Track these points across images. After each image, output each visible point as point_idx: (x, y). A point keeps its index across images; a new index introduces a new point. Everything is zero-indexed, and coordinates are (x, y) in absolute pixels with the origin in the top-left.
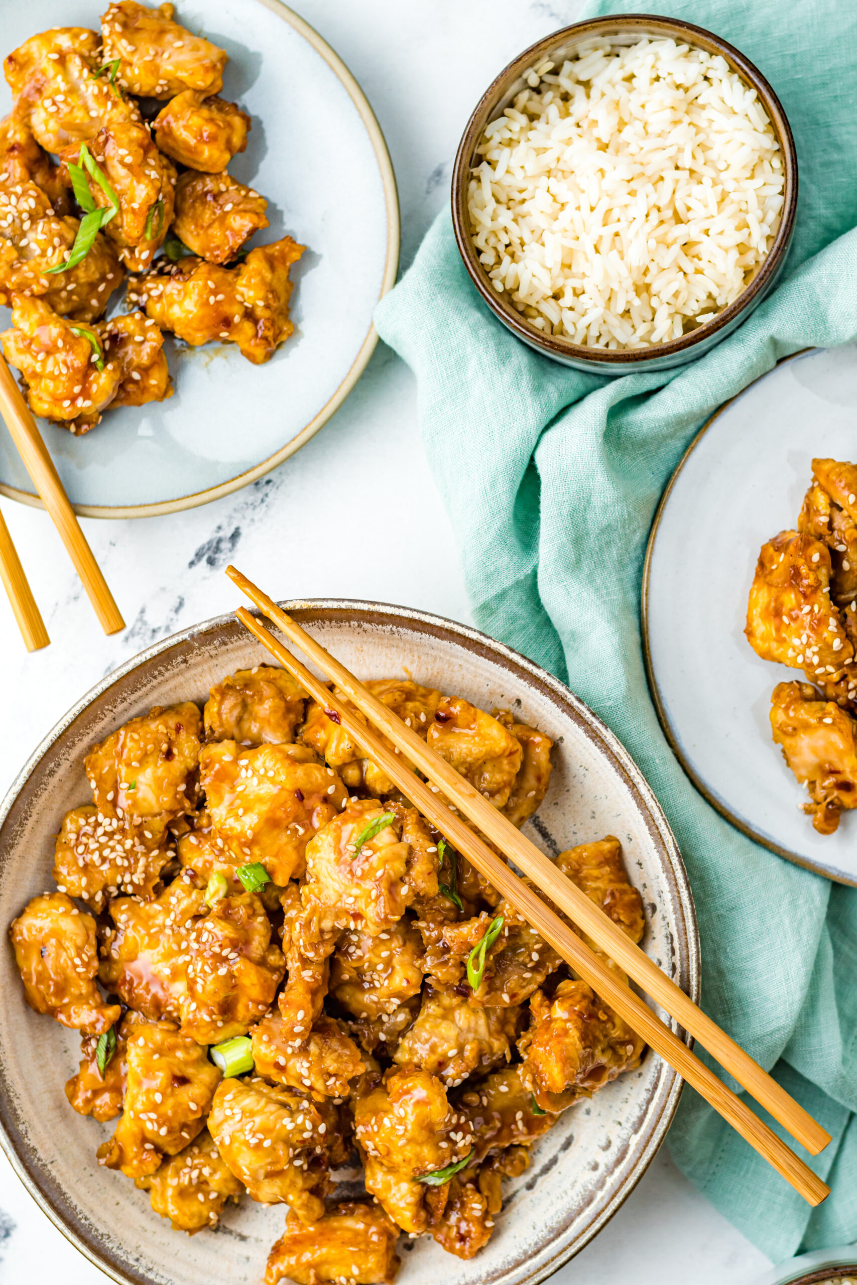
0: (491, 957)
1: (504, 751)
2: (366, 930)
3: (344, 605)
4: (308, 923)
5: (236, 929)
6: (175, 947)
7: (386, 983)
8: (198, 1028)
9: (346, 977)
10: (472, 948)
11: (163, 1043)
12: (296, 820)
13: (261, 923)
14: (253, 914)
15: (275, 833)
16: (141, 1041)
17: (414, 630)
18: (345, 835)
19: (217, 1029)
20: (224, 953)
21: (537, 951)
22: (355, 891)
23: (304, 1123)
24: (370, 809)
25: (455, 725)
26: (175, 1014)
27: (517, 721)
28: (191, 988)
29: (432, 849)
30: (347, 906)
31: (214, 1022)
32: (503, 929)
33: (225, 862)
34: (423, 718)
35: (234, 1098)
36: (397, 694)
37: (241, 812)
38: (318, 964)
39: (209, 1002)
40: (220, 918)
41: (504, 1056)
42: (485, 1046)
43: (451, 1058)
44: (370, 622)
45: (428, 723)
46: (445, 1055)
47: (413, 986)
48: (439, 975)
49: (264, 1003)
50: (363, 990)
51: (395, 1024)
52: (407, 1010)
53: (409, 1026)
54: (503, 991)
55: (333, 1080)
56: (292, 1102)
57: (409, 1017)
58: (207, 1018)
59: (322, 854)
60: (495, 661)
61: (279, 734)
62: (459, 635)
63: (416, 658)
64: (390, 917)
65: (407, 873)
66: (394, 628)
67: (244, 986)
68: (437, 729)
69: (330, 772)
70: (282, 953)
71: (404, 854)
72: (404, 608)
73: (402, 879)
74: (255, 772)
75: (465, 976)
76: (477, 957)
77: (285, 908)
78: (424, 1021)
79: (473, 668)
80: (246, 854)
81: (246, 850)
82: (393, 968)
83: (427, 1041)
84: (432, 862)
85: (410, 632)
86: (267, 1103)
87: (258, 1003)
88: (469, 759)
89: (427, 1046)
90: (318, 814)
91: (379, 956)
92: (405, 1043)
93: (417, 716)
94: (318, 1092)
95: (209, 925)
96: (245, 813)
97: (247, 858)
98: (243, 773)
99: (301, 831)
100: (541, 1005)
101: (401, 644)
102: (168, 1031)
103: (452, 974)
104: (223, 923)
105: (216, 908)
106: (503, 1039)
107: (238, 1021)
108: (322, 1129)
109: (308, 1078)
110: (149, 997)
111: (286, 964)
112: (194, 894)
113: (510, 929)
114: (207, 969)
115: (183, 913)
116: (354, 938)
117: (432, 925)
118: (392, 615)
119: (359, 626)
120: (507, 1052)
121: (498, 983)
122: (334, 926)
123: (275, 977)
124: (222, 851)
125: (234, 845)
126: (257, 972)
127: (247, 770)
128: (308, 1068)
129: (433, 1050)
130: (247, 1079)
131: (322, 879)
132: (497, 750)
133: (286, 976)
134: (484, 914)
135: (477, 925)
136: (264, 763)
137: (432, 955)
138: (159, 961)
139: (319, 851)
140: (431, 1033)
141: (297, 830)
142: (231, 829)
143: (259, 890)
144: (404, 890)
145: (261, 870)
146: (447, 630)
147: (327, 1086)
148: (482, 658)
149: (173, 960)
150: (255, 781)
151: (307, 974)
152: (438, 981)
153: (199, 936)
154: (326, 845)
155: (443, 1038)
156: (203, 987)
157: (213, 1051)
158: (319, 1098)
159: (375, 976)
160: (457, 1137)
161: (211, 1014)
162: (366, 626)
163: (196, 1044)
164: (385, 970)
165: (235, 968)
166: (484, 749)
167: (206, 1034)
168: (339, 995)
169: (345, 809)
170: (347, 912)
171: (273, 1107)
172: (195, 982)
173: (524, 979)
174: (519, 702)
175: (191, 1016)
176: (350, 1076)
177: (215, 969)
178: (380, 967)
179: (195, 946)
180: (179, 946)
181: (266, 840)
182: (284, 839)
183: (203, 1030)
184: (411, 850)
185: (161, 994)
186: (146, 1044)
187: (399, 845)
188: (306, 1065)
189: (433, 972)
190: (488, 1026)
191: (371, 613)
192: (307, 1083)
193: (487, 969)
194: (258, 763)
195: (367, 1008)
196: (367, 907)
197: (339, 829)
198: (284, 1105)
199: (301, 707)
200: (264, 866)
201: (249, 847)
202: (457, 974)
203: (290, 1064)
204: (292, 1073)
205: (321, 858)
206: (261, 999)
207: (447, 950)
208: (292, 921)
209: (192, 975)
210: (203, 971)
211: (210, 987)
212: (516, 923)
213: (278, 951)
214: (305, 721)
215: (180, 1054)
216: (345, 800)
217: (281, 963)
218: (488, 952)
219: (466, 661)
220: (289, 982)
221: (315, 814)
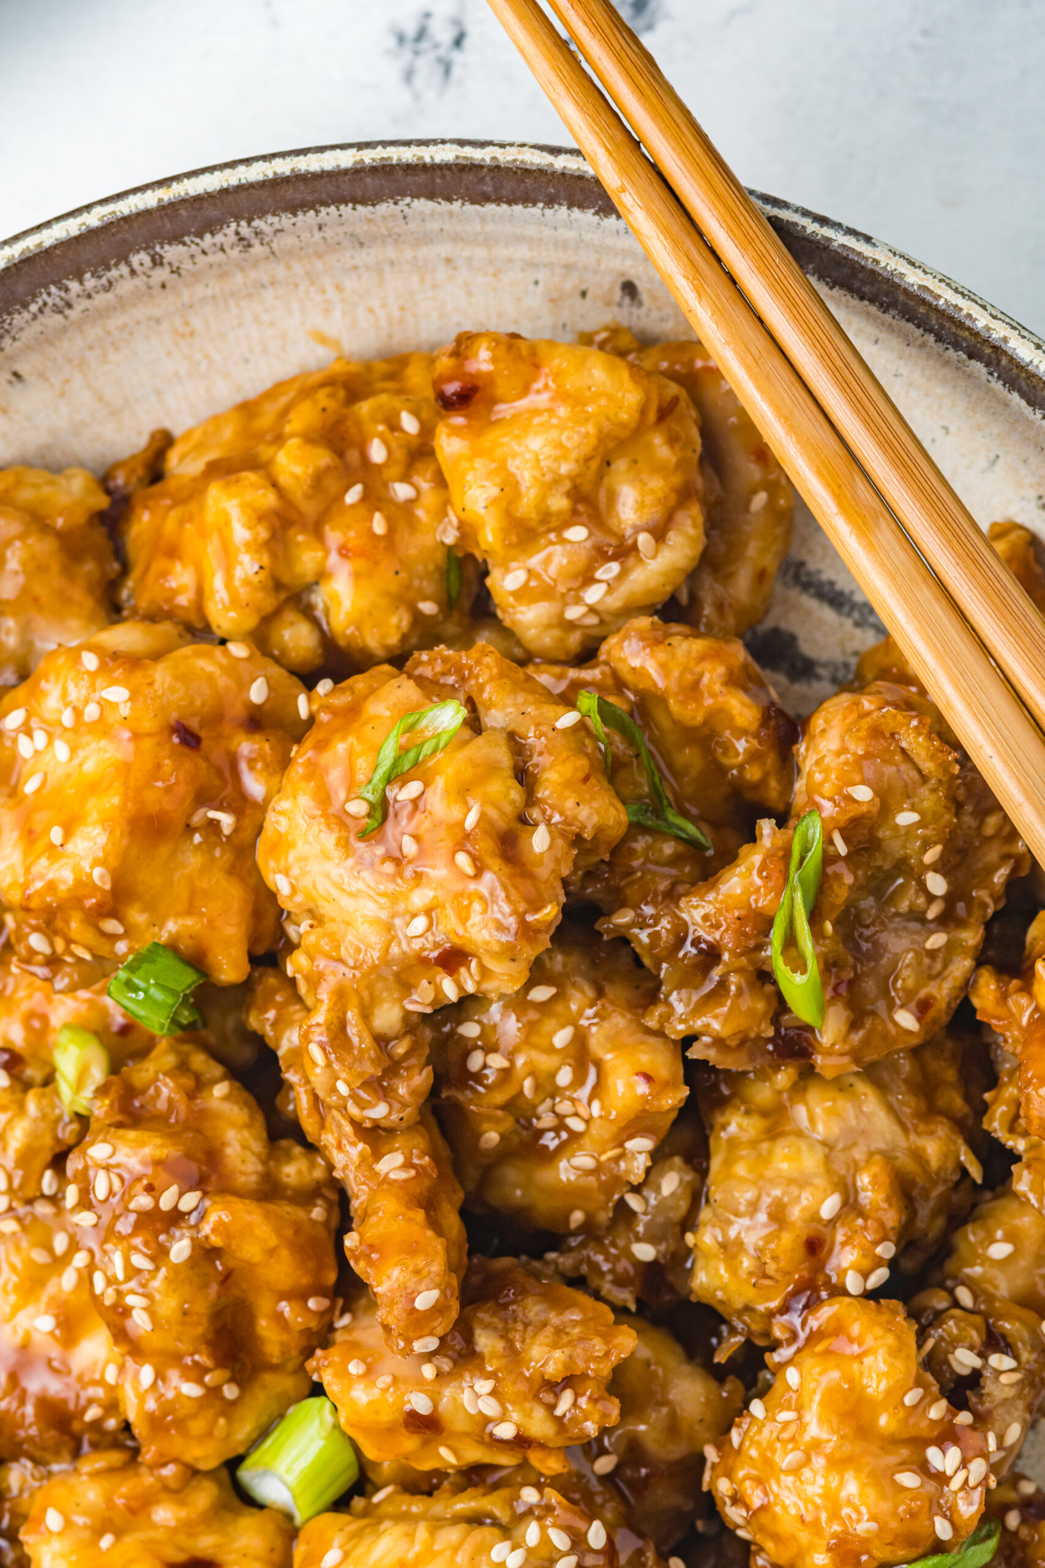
0: (828, 927)
1: (643, 411)
2: (487, 986)
3: (93, 220)
4: (338, 1036)
5: (172, 1134)
6: (40, 1256)
7: (596, 1109)
8: (180, 1424)
9: (491, 1137)
10: (770, 922)
11: (110, 1503)
12: (203, 798)
13: (226, 1098)
14: (199, 1085)
15: (164, 850)
16: (53, 1520)
17: (294, 209)
18: (335, 777)
19: (229, 1408)
20: (166, 1202)
21: (936, 868)
22: (420, 898)
23: (545, 1540)
24: (372, 691)
25: (493, 401)
26: (112, 1424)
27: (646, 342)
28: (121, 1335)
29: (568, 719)
30: (417, 945)
31: (214, 1392)
32: (830, 841)
33: (72, 989)
34: (410, 424)
35: (346, 1555)
36: (322, 397)
37: (56, 835)
38: (410, 1129)
39: (183, 1347)
40: (120, 1125)
41: (964, 1172)
42: (905, 1162)
43: (832, 1222)
44: (176, 238)
45: (427, 432)
46: (815, 1217)
47: (668, 1085)
48: (716, 1026)
49: (318, 1290)
50: (549, 1157)
51: (661, 1207)
52: (677, 1161)
53: (697, 1196)
54: (891, 1007)
55: (567, 1397)
56: (493, 1504)
57: (688, 1177)
58: (191, 1390)
59: (301, 848)
60: (527, 199)
61: (74, 624)
62: (409, 168)
63: (331, 293)
64: (529, 918)
65: (530, 799)
66: (245, 230)
67: (251, 1265)
68: (455, 431)
69: (238, 650)
70: (311, 1148)
71: (503, 756)
72: (247, 161)
73: (523, 820)
74: (53, 730)
75: (781, 1005)
76: (790, 941)
77: (269, 1032)
78: (728, 1163)
79: (480, 253)
80: (113, 938)
81: (112, 926)
82: (598, 1064)
83: (754, 1207)
84: (581, 750)
85: (286, 220)
86: (433, 1532)
87: (299, 1296)
88: (565, 468)
89: (762, 1217)
90: (251, 763)
91: (551, 1050)
92: (706, 1238)
93: (394, 426)
94: (542, 1446)
95: (99, 1151)
96: (68, 834)
97: (121, 947)
98: (25, 747)
99: (226, 820)
100: (1004, 997)
101: (280, 271)
102: (111, 1470)
103: (751, 1013)
104: (132, 1134)
105: (101, 1109)
106: (942, 1130)
107: (274, 1368)
108: (596, 1535)
109: (503, 1418)
110: (29, 1410)
111: (330, 1167)
112: (32, 1104)
113: (843, 831)
114: (139, 1261)
115: (24, 1159)
116: (470, 1030)
117: (648, 910)
118: (224, 192)
119: (157, 261)
120: (966, 1156)
121: (869, 986)
122: (407, 1015)
123: (318, 1213)
124: (53, 962)
125: (75, 925)
126: (267, 1215)
127: (29, 733)
128: (494, 1393)
129: (778, 1216)
130: (358, 1503)
131: (326, 909)
132: (624, 416)
133: (343, 1199)
134: (766, 827)
135: (757, 859)
136: (64, 695)
137: (679, 987)
138: (16, 1309)
139: (291, 845)
140: (760, 1181)
141: (214, 824)
142: (51, 886)
143: (186, 1017)
144: (539, 841)
145: (167, 961)
146: (374, 170)
147: (559, 1420)
148: (491, 208)
149: (51, 1289)
150: (61, 750)
151: (391, 1165)
152: (719, 1042)
153: (86, 1191)
154: (301, 822)
155: (791, 1181)
156: (149, 1310)
157: (245, 1474)
158: (553, 1465)
159: (564, 1107)
160: (944, 1459)
161: (197, 1373)
162: (172, 252)
163: (193, 1473)
164: (579, 1080)
165: (206, 1229)
166: (591, 429)
167: (209, 1434)
168: (494, 1197)
169: (312, 720)
170: (424, 961)
171: (452, 1535)
172: (127, 1312)
173: (932, 954)
174: (630, 289)
175: (151, 1405)
176: (605, 1369)
177: (159, 1255)
178: (564, 1077)
179: (86, 1219)
180: (50, 1249)
181: (148, 878)
182: (194, 861)
183: (197, 1426)
184: (514, 741)
185: (55, 1387)
186: (68, 1523)
187: (480, 741)
188: (484, 1386)
189: (699, 1023)
190: (891, 1109)
191: (168, 209)
192: (505, 1431)
193: (829, 966)
194: (52, 701)
195: (575, 1195)
196: (464, 919)
197: (314, 771)
198: (475, 1520)
199: (99, 536)
200: (172, 947)
201: (115, 914)
202: (760, 1006)
203: (445, 1403)
204: (459, 1425)
205: (304, 859)
206: (306, 1280)
207: (711, 955)
208: (299, 1054)
209: (109, 1299)
210: (132, 1272)
211: (168, 1306)
212: (853, 811)
213: (298, 1150)
214: (125, 570)
215: (164, 1514)
216: (302, 701)
217: (319, 1174)
218: (814, 918)
219: (456, 238)
220: (355, 1204)
221: (243, 766)
